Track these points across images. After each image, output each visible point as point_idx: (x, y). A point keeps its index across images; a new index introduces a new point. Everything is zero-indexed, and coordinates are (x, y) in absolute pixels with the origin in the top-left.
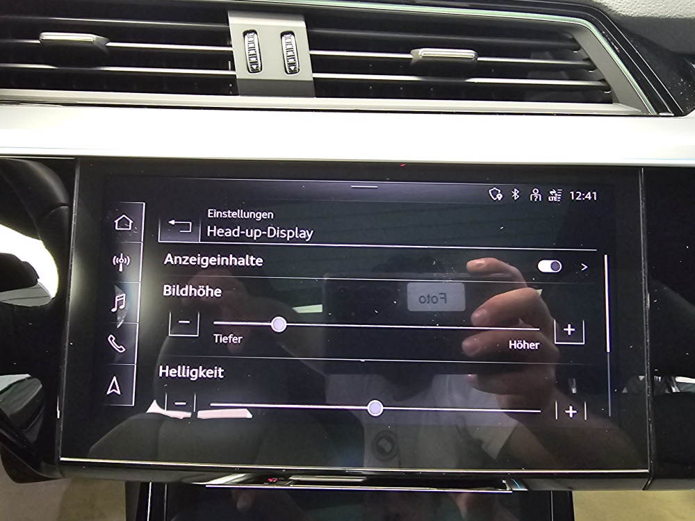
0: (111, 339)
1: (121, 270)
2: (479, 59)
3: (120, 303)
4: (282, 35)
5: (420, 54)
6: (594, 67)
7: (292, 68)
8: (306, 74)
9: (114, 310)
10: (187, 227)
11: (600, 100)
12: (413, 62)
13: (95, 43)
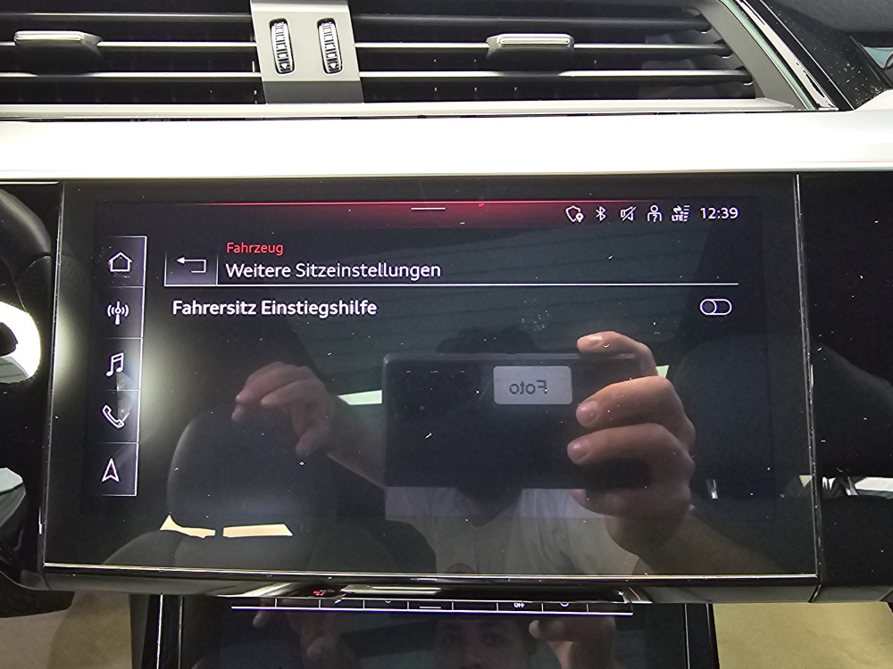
0: (107, 410)
1: (117, 322)
2: (576, 46)
3: (117, 365)
4: (319, 23)
5: (498, 41)
6: (729, 52)
7: (333, 65)
8: (351, 72)
9: (109, 374)
10: (200, 266)
11: (739, 95)
12: (489, 53)
13: (84, 43)
